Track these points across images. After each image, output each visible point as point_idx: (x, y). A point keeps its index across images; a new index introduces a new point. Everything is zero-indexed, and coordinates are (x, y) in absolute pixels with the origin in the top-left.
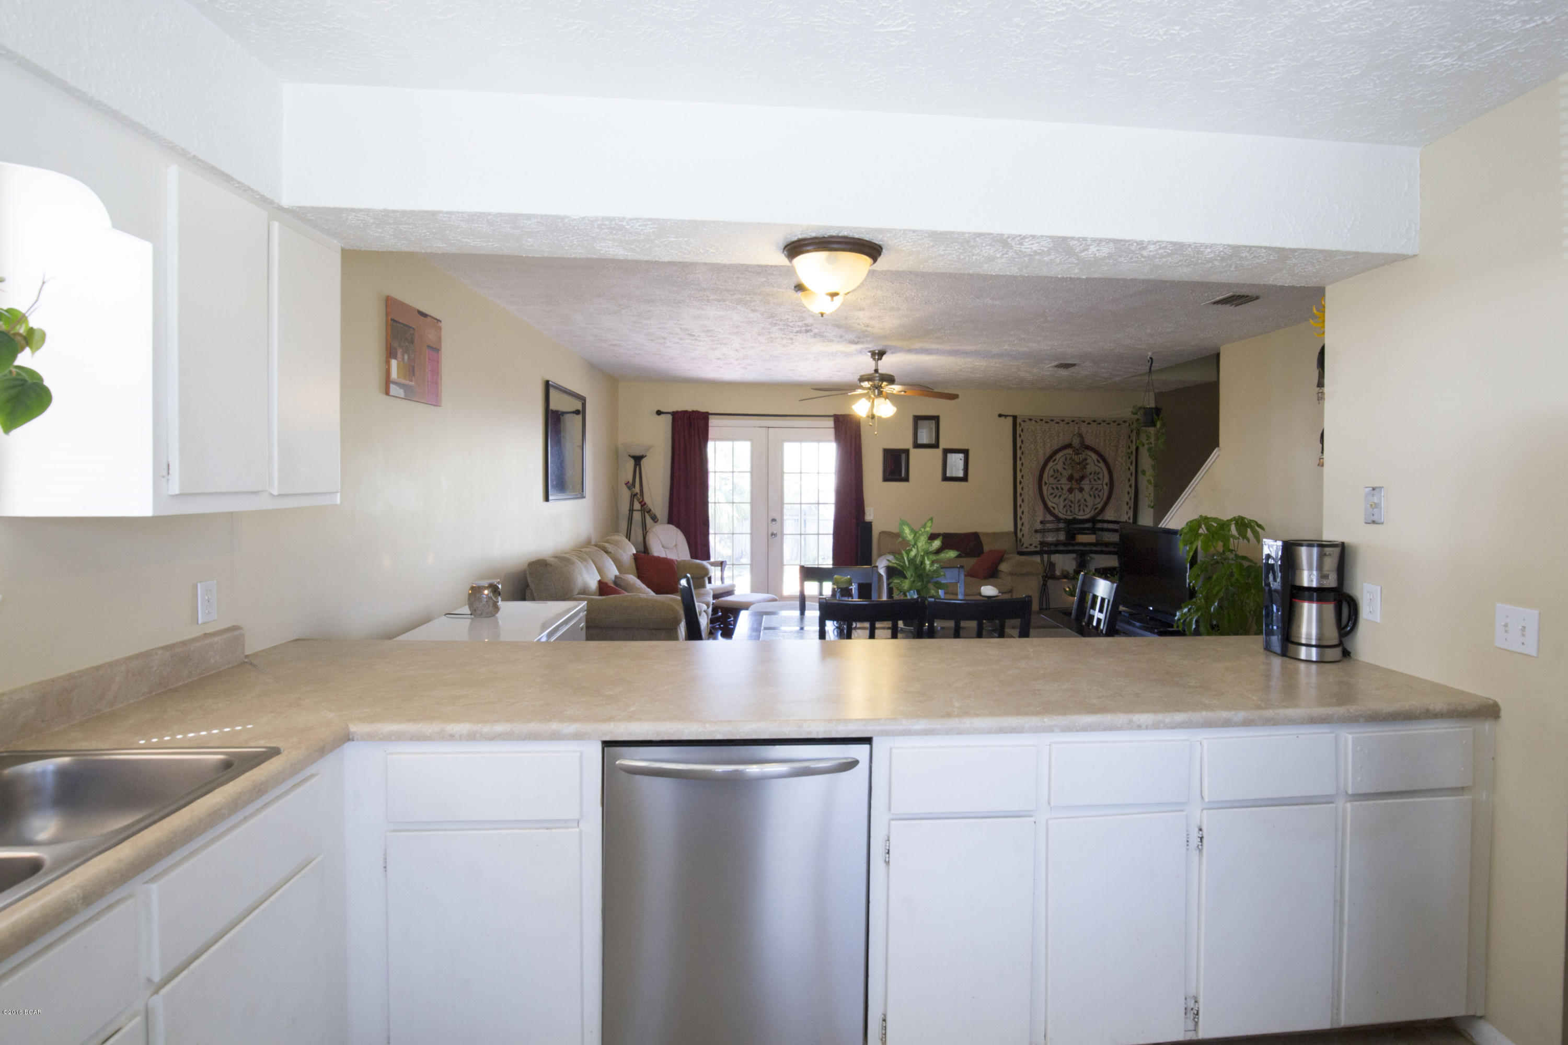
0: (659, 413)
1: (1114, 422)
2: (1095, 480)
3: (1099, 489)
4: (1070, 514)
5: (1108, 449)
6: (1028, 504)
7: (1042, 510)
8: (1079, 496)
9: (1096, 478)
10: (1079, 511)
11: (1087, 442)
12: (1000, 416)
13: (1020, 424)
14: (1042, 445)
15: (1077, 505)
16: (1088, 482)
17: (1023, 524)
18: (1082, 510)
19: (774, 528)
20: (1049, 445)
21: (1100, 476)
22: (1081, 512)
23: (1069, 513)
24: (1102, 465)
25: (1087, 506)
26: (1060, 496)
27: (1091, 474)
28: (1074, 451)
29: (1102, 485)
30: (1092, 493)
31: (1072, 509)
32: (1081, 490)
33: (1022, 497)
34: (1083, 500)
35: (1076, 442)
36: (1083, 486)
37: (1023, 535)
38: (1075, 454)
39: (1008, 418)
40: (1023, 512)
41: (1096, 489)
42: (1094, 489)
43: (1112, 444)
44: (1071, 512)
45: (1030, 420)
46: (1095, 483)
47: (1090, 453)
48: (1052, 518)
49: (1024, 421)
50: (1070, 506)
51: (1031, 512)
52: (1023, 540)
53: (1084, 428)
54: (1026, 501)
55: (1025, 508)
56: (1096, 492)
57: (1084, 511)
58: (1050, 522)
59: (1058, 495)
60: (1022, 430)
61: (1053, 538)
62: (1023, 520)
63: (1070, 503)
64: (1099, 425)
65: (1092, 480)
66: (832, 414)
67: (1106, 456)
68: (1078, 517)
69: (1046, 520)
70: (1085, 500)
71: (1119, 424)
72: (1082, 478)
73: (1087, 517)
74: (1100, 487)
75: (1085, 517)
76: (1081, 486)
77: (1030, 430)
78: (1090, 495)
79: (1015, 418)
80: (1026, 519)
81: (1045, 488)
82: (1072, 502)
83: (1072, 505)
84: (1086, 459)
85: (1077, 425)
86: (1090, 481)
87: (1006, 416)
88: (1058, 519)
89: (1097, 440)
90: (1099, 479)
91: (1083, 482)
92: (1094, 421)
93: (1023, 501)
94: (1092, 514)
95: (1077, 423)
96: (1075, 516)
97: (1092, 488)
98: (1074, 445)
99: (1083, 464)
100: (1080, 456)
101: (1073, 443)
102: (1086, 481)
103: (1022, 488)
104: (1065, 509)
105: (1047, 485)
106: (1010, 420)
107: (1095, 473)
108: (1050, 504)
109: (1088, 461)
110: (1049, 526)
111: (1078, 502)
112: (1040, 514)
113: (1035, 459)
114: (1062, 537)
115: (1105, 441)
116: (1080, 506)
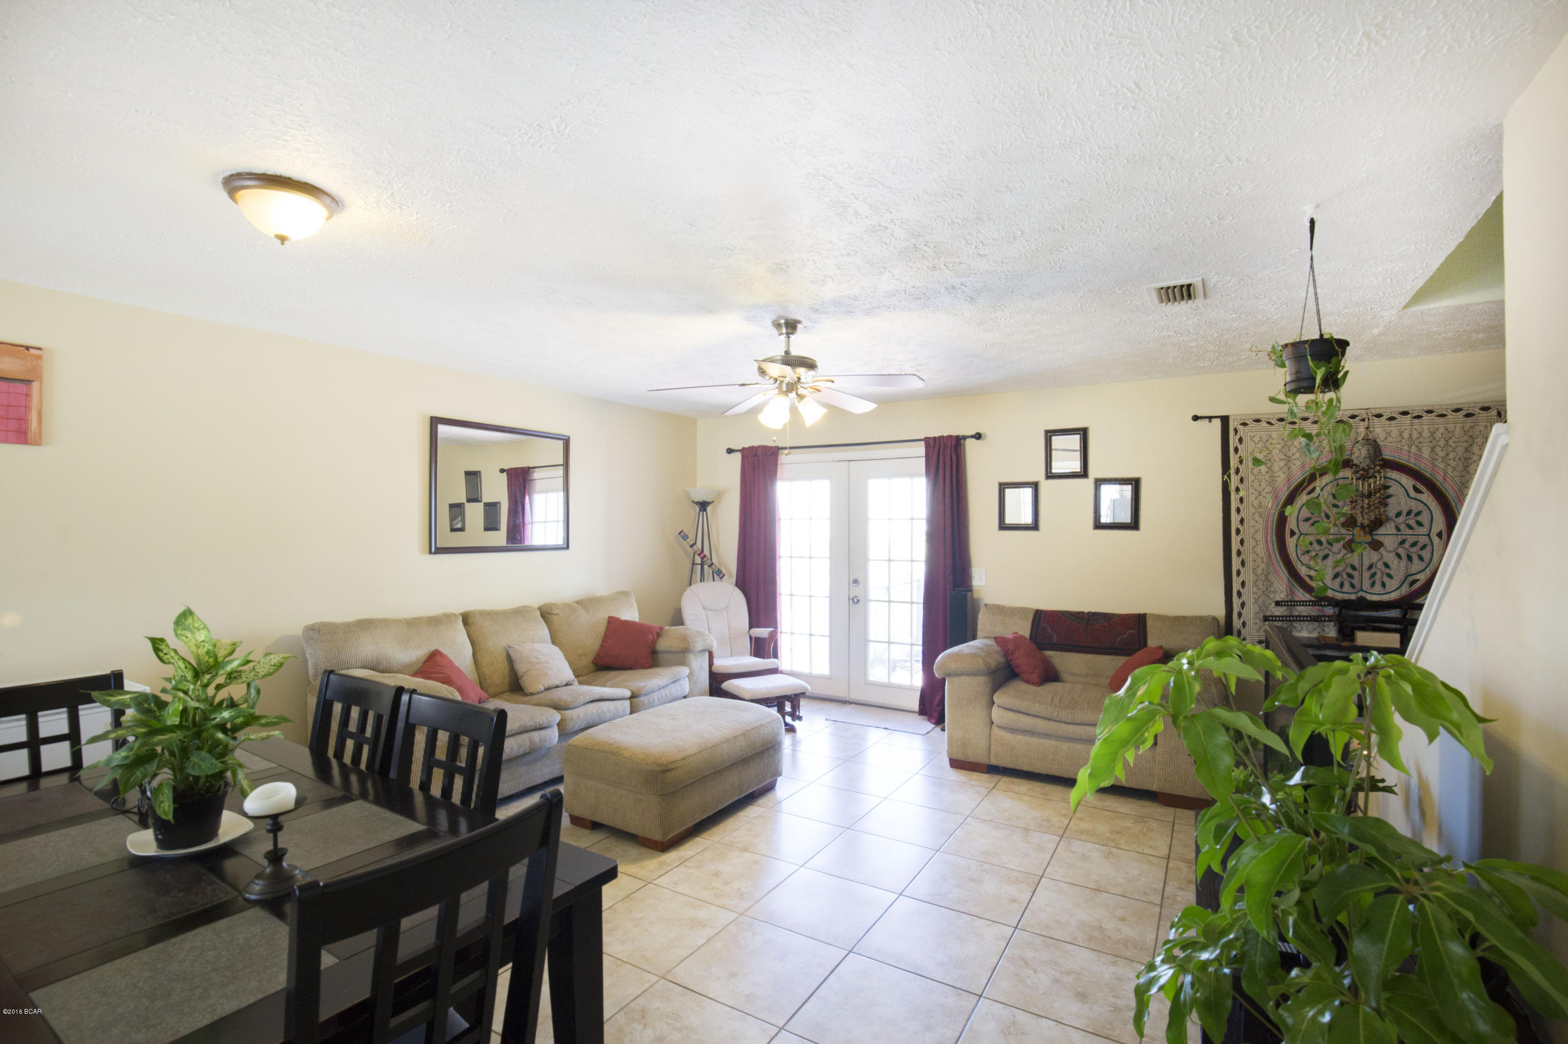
0: (730, 451)
1: (1457, 410)
2: (1410, 527)
3: (1420, 545)
4: (1351, 590)
5: (1442, 466)
6: (1254, 569)
7: (1285, 580)
8: (1371, 556)
9: (1412, 523)
10: (1373, 584)
11: (1387, 454)
12: (1196, 418)
13: (1236, 431)
14: (1282, 464)
15: (1366, 575)
16: (1394, 531)
17: (1243, 605)
18: (1378, 583)
19: (856, 591)
20: (1298, 463)
21: (1424, 518)
22: (1378, 588)
23: (1347, 588)
24: (1427, 497)
25: (1390, 576)
26: (1326, 557)
27: (1399, 514)
28: (1356, 472)
29: (1429, 535)
30: (1400, 551)
31: (1355, 582)
32: (1376, 545)
33: (1243, 556)
34: (1380, 564)
35: (1360, 455)
36: (1381, 538)
37: (1244, 624)
38: (1358, 479)
39: (1214, 420)
40: (1243, 584)
41: (1414, 544)
42: (1407, 545)
43: (1451, 456)
44: (1353, 586)
45: (1258, 421)
46: (1410, 532)
47: (1394, 475)
48: (1307, 597)
49: (1244, 424)
50: (1350, 576)
51: (1260, 583)
52: (1243, 632)
53: (1379, 430)
54: (1250, 564)
55: (1248, 575)
56: (1414, 549)
57: (1383, 585)
58: (1303, 603)
59: (1321, 554)
60: (1241, 440)
61: (1310, 632)
62: (1244, 598)
63: (1349, 570)
64: (1416, 421)
65: (1402, 527)
66: (923, 438)
67: (1438, 479)
68: (1370, 597)
69: (1297, 599)
70: (1386, 565)
71: (1468, 415)
72: (1378, 523)
73: (1394, 596)
74: (1423, 540)
75: (1385, 598)
76: (1375, 537)
77: (1257, 439)
78: (1399, 556)
79: (1225, 420)
80: (1249, 595)
81: (1291, 543)
82: (1353, 568)
83: (1355, 574)
84: (1386, 487)
85: (1362, 423)
86: (1398, 529)
87: (1210, 418)
88: (1321, 600)
89: (1414, 449)
90: (1419, 524)
91: (1382, 531)
92: (1405, 413)
93: (1243, 563)
94: (1405, 590)
95: (1363, 420)
96: (1363, 594)
97: (1403, 542)
98: (1356, 461)
99: (1382, 495)
100: (1372, 480)
101: (1354, 457)
102: (1389, 528)
103: (1242, 542)
104: (1338, 580)
105: (1296, 537)
106: (1217, 423)
107: (1409, 513)
108: (1303, 571)
109: (1390, 491)
110: (1302, 610)
111: (1370, 567)
112: (1281, 587)
113: (1269, 489)
114: (1331, 631)
115: (1433, 449)
116: (1373, 575)
